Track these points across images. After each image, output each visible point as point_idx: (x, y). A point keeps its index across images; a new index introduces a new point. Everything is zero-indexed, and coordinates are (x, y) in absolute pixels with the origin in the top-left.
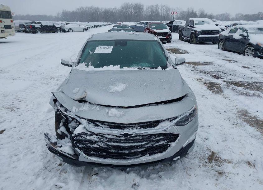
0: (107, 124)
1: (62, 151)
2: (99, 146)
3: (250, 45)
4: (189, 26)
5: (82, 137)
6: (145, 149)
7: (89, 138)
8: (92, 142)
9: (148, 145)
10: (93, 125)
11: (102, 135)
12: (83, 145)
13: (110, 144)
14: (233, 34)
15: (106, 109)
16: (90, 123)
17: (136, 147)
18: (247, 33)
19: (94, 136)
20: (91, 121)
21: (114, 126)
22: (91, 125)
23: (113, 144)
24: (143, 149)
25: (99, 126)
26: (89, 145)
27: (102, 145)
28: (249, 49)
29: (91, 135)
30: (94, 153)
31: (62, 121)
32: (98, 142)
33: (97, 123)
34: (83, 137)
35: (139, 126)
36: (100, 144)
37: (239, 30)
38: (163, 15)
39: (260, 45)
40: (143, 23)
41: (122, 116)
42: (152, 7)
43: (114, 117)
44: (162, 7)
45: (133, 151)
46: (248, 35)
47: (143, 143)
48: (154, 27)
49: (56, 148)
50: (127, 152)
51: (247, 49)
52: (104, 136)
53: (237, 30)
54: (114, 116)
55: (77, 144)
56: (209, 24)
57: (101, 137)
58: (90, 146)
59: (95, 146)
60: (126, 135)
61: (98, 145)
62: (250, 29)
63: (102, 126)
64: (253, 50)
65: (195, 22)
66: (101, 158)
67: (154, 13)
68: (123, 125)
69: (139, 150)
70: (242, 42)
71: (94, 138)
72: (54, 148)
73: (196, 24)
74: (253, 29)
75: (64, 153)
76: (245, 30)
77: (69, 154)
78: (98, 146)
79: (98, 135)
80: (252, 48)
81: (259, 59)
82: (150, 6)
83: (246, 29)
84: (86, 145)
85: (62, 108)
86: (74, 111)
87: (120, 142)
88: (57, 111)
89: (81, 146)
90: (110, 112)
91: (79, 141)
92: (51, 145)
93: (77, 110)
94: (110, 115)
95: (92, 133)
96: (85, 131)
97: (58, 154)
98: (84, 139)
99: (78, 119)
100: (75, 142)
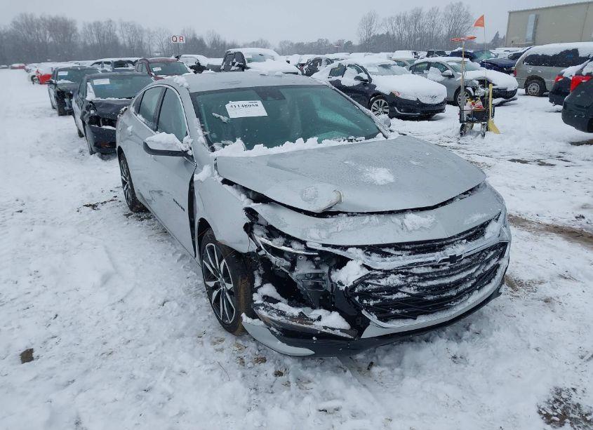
0: (408, 247)
1: (325, 328)
2: (408, 294)
3: (379, 95)
4: (236, 64)
5: (367, 284)
6: (475, 280)
7: (383, 282)
8: (392, 290)
9: (479, 273)
10: (378, 255)
11: (407, 270)
12: (375, 299)
13: (424, 285)
14: (339, 78)
15: (396, 219)
16: (369, 253)
17: (464, 280)
18: (366, 73)
19: (393, 276)
20: (370, 249)
21: (421, 248)
22: (375, 257)
23: (430, 283)
24: (473, 282)
25: (392, 255)
26: (388, 297)
27: (412, 291)
28: (378, 103)
29: (385, 276)
30: (398, 311)
31: (256, 273)
32: (401, 286)
33: (387, 250)
34: (371, 284)
35: (463, 239)
36: (407, 290)
37: (348, 68)
38: (127, 45)
39: (397, 94)
40: (108, 63)
41: (434, 224)
42: (97, 25)
43: (419, 230)
44: (124, 25)
45: (461, 288)
46: (369, 77)
47: (473, 270)
48: (160, 69)
49: (310, 324)
50: (453, 293)
51: (375, 104)
52: (411, 273)
53: (345, 69)
54: (418, 227)
55: (361, 302)
56: (273, 59)
57: (403, 276)
58: (390, 300)
59: (399, 295)
60: (453, 259)
61: (405, 293)
62: (370, 65)
64: (385, 104)
65: (246, 57)
66: (408, 320)
67: (105, 41)
68: (440, 243)
69: (469, 285)
70: (362, 92)
71: (394, 280)
72: (305, 326)
73: (250, 61)
74: (374, 65)
75: (331, 332)
76: (360, 69)
77: (342, 330)
78: (405, 295)
79: (398, 273)
80: (384, 101)
81: (401, 121)
82: (92, 24)
83: (362, 67)
84: (382, 299)
85: (274, 240)
86: (318, 238)
87: (442, 277)
88: (258, 251)
89: (372, 303)
90: (406, 221)
91: (366, 295)
92: (294, 323)
93: (324, 234)
94: (410, 227)
95: (384, 271)
96: (369, 272)
97: (314, 338)
98: (374, 287)
99: (338, 252)
100: (357, 298)
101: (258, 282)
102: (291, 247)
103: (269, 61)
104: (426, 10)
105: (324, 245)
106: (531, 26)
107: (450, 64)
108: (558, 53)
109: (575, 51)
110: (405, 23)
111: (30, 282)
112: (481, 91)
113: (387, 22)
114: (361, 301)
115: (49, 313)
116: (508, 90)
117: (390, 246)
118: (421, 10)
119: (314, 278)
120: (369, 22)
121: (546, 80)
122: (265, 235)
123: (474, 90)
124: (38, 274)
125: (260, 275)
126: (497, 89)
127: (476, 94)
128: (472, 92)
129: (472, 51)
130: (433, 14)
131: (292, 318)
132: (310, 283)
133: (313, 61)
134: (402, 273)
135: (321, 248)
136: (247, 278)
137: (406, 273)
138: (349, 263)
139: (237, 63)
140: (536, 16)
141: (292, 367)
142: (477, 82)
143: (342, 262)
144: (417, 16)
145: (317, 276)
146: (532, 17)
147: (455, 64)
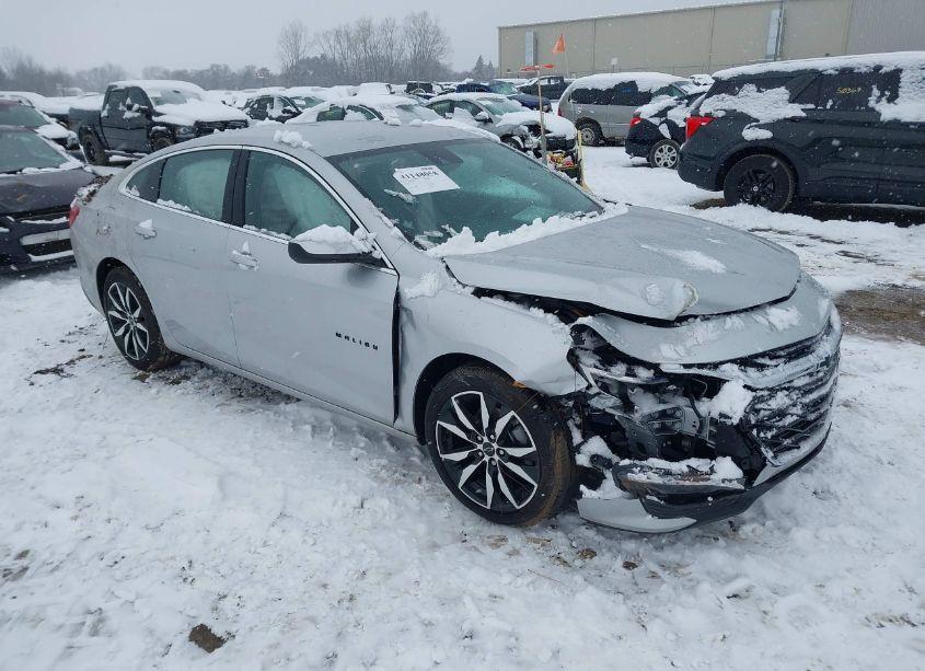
0: (782, 353)
1: (724, 480)
2: (797, 415)
7: (773, 405)
8: (782, 414)
10: (753, 369)
11: (788, 385)
12: (770, 428)
13: (806, 400)
15: (760, 318)
16: (744, 368)
19: (779, 394)
20: (745, 362)
21: (796, 351)
22: (752, 371)
25: (768, 366)
26: (781, 424)
27: (799, 411)
29: (771, 397)
32: (788, 407)
33: (761, 360)
34: (762, 409)
36: (794, 410)
49: (707, 480)
52: (793, 387)
55: (759, 436)
57: (788, 393)
58: (784, 426)
59: (790, 419)
60: (828, 361)
61: (793, 415)
63: (774, 362)
65: (150, 95)
71: (780, 400)
75: (729, 485)
77: (738, 481)
78: (795, 418)
84: (776, 428)
85: (613, 369)
86: (676, 357)
87: (817, 387)
88: (588, 388)
89: (769, 435)
90: (771, 319)
91: (761, 426)
92: (687, 483)
93: (681, 349)
94: (780, 326)
95: (769, 389)
96: (754, 394)
97: (710, 499)
98: (767, 413)
99: (704, 372)
100: (755, 432)
101: (577, 437)
102: (634, 376)
103: (192, 102)
104: (376, 23)
105: (686, 366)
106: (530, 48)
107: (484, 103)
108: (612, 86)
109: (633, 84)
110: (348, 40)
111: (75, 518)
112: (534, 141)
113: (321, 39)
114: (758, 433)
115: (172, 563)
116: (567, 138)
117: (763, 355)
118: (370, 22)
119: (660, 418)
120: (293, 37)
121: (602, 124)
122: (598, 364)
123: (523, 140)
124: (85, 501)
125: (576, 425)
126: (554, 137)
127: (527, 146)
128: (521, 143)
129: (487, 84)
130: (387, 27)
131: (683, 476)
132: (656, 425)
133: (258, 101)
134: (785, 388)
135: (683, 371)
136: (561, 433)
137: (787, 389)
138: (726, 386)
139: (136, 106)
140: (535, 34)
141: (641, 551)
142: (526, 129)
143: (713, 387)
144: (366, 30)
145: (663, 414)
146: (530, 35)
147: (489, 103)
